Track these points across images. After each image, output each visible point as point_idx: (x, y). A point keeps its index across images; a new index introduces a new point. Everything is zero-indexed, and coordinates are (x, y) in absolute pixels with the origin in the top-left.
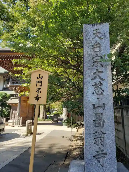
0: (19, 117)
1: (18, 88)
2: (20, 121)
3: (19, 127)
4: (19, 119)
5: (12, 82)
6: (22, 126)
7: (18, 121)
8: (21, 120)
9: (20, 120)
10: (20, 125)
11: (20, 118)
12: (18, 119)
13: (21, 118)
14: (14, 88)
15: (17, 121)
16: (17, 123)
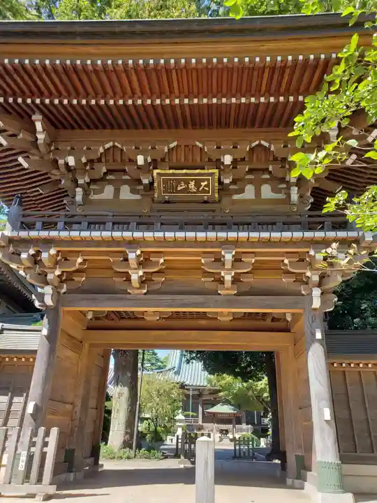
0: (42, 430)
1: (53, 251)
2: (43, 456)
3: (32, 496)
4: (39, 440)
5: (22, 223)
6: (52, 490)
7: (30, 458)
8: (51, 450)
9: (45, 444)
10: (39, 480)
11: (47, 434)
12: (33, 444)
13: (54, 431)
14: (32, 252)
15: (23, 458)
16: (22, 466)
